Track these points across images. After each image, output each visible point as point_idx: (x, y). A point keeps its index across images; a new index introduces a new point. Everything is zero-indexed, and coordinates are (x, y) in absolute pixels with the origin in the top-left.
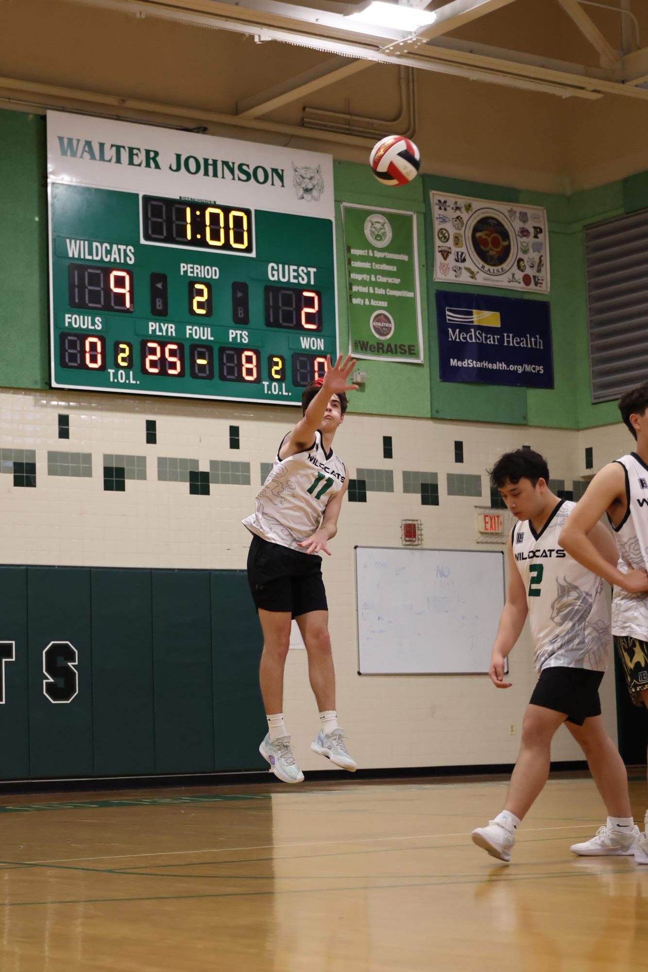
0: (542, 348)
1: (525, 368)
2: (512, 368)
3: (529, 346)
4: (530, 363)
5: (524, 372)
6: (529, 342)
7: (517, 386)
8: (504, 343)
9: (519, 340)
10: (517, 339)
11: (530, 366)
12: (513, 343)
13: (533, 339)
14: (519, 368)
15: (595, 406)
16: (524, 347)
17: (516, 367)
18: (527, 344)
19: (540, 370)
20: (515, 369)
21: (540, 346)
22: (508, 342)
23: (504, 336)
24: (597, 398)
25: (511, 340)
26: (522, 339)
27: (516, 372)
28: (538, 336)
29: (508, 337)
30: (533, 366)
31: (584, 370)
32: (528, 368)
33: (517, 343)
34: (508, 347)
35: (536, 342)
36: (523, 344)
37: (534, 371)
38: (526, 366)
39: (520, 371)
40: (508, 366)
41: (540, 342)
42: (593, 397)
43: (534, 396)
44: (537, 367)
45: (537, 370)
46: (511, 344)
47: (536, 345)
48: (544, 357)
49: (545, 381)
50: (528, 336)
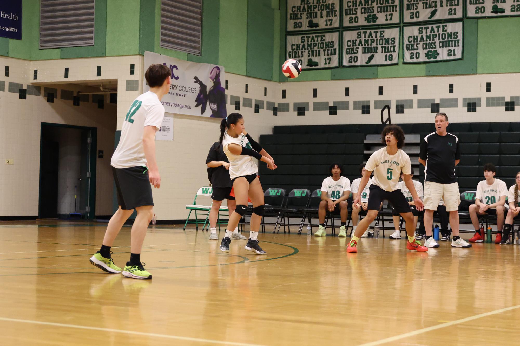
0: (17, 20)
1: (9, 30)
2: (4, 28)
3: (12, 19)
4: (12, 27)
5: (9, 31)
6: (12, 17)
7: (5, 37)
8: (1, 16)
9: (7, 15)
10: (6, 15)
11: (11, 28)
12: (5, 17)
13: (14, 16)
14: (7, 29)
15: (40, 50)
16: (9, 19)
17: (5, 28)
18: (11, 18)
19: (16, 31)
20: (5, 29)
21: (17, 19)
22: (3, 16)
23: (1, 12)
24: (41, 47)
25: (4, 15)
26: (9, 15)
27: (5, 30)
28: (16, 14)
29: (3, 13)
30: (13, 28)
31: (36, 32)
32: (11, 29)
33: (7, 17)
34: (2, 18)
35: (15, 17)
36: (9, 17)
37: (13, 31)
38: (10, 28)
39: (7, 30)
40: (2, 28)
41: (17, 17)
42: (40, 46)
43: (13, 43)
44: (15, 29)
45: (14, 30)
46: (4, 17)
47: (15, 18)
48: (18, 24)
49: (18, 36)
50: (12, 13)
